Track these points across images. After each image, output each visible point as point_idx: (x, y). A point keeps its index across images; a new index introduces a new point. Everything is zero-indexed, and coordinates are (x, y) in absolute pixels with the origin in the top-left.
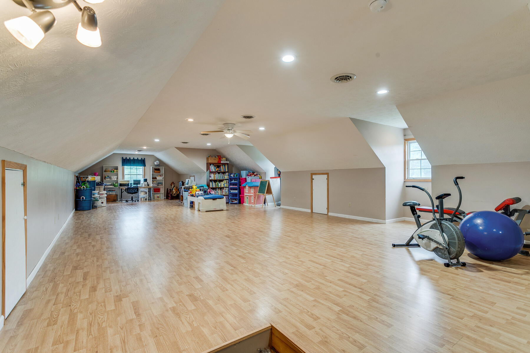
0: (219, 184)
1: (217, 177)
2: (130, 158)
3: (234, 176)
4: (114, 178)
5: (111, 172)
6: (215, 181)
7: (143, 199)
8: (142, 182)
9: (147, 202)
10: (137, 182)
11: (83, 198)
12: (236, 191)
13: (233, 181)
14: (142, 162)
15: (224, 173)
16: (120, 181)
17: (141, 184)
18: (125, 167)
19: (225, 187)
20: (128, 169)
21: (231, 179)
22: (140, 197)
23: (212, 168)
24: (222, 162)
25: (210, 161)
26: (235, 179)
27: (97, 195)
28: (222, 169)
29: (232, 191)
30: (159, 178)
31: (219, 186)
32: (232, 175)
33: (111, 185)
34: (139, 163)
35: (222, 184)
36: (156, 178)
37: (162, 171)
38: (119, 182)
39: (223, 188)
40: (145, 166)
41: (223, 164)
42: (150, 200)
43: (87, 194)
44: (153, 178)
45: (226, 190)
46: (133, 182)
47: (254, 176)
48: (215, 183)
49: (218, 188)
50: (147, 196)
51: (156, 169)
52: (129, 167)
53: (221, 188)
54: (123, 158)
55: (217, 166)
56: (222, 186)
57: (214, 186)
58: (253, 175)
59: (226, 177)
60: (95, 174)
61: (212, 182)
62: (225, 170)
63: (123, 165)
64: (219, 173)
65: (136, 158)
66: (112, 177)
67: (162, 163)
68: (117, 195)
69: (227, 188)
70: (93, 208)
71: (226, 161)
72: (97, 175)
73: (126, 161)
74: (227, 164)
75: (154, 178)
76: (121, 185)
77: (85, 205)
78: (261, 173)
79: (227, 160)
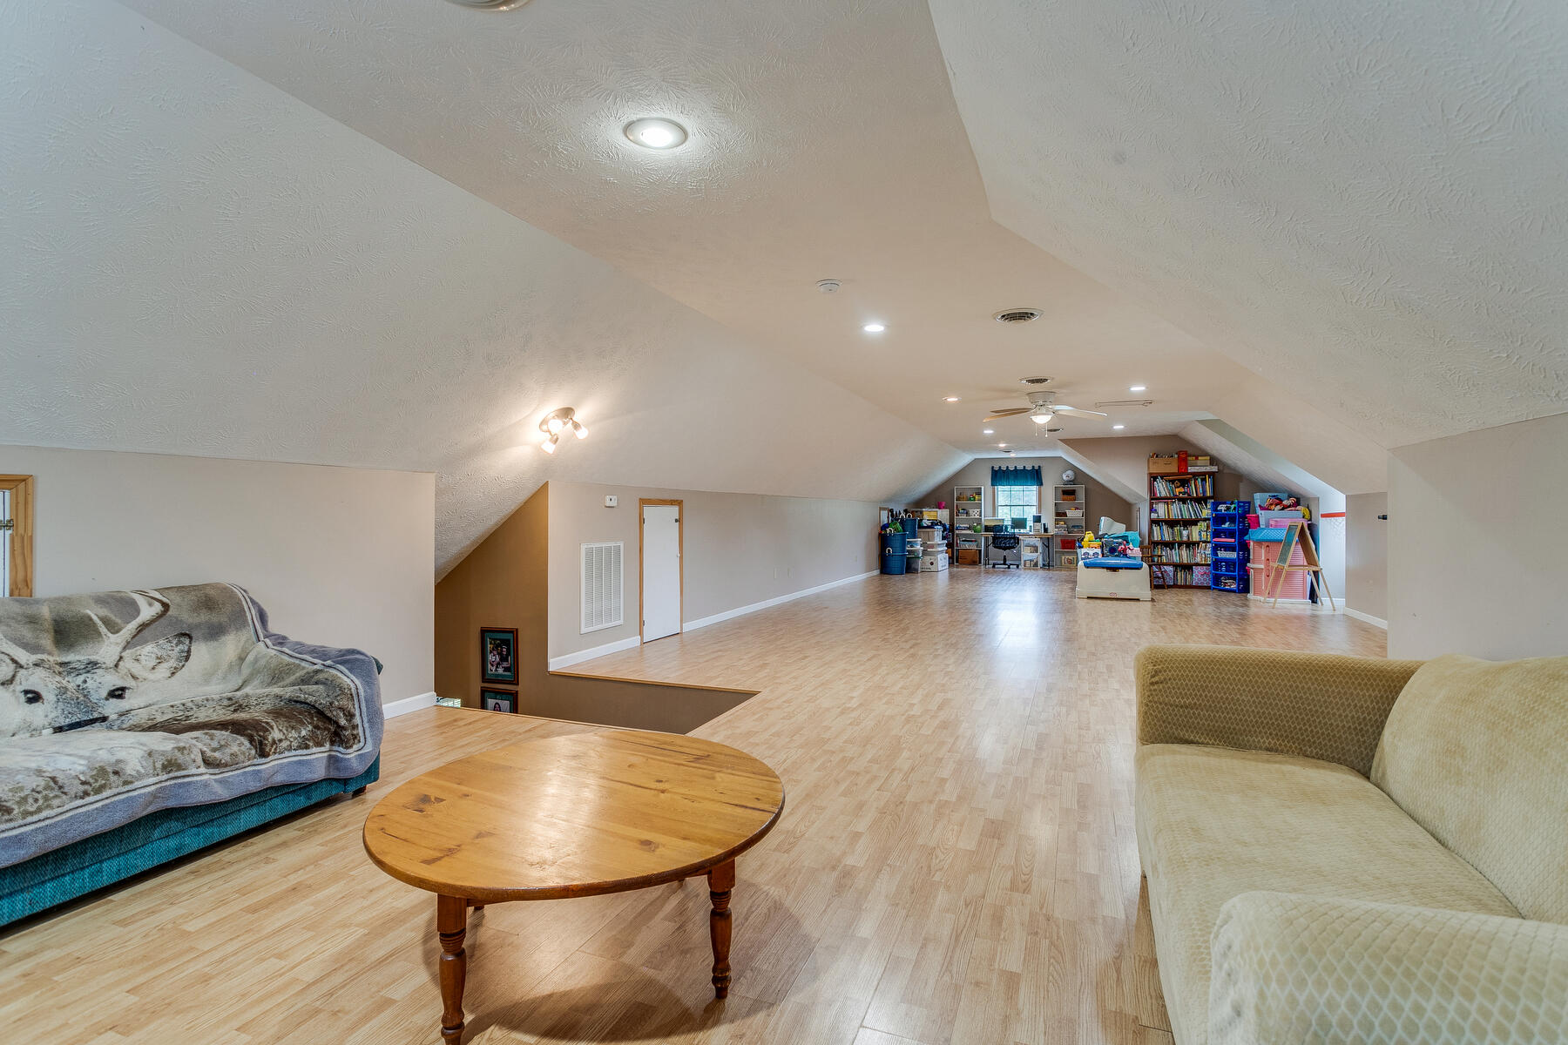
0: (1185, 533)
1: (1176, 511)
2: (1007, 467)
3: (1228, 508)
4: (974, 513)
5: (970, 500)
6: (1172, 523)
7: (1028, 563)
8: (1030, 523)
9: (1041, 572)
10: (1019, 523)
11: (889, 550)
12: (1233, 555)
13: (1226, 525)
14: (1033, 475)
15: (1201, 500)
16: (987, 519)
17: (1028, 528)
18: (1000, 488)
19: (1204, 542)
20: (1004, 493)
21: (1218, 519)
22: (1023, 559)
23: (1162, 488)
24: (1191, 469)
25: (1155, 470)
26: (1232, 519)
27: (918, 548)
28: (1194, 489)
29: (1222, 554)
30: (1071, 514)
31: (1185, 539)
32: (1222, 508)
33: (969, 528)
34: (1027, 478)
35: (1196, 533)
36: (1065, 514)
37: (1081, 498)
38: (984, 523)
39: (1198, 543)
40: (1040, 483)
41: (1195, 475)
42: (1047, 566)
43: (897, 544)
44: (1058, 514)
45: (1205, 549)
46: (1010, 523)
47: (1282, 509)
48: (1172, 528)
49: (1180, 544)
50: (1038, 557)
51: (1066, 492)
52: (1007, 488)
53: (1190, 545)
54: (993, 467)
55: (1179, 480)
56: (1195, 537)
57: (1167, 538)
58: (1279, 507)
59: (1206, 512)
60: (940, 506)
61: (1159, 525)
62: (1204, 492)
63: (992, 485)
64: (1184, 501)
65: (1020, 467)
66: (971, 511)
67: (1079, 476)
68: (980, 551)
69: (1209, 545)
70: (907, 572)
71: (1212, 464)
72: (944, 508)
73: (1001, 475)
74: (1211, 474)
75: (1060, 514)
76: (987, 529)
77: (895, 564)
78: (1309, 498)
79: (1213, 460)
